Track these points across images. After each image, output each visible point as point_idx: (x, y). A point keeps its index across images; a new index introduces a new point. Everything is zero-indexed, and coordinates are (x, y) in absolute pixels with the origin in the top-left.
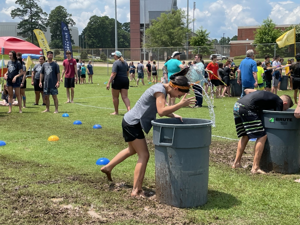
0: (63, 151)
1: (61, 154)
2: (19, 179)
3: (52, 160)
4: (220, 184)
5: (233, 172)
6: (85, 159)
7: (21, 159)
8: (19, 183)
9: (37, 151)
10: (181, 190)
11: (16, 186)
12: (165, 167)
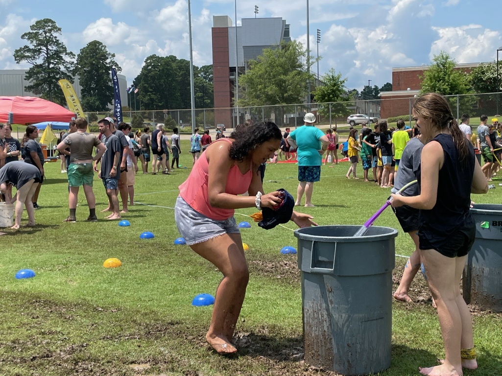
0: (133, 284)
1: (130, 289)
2: (69, 333)
3: (117, 299)
4: (405, 334)
5: (423, 313)
6: (172, 296)
7: (66, 298)
8: (72, 340)
9: (88, 285)
10: (348, 345)
11: (68, 345)
12: (321, 308)
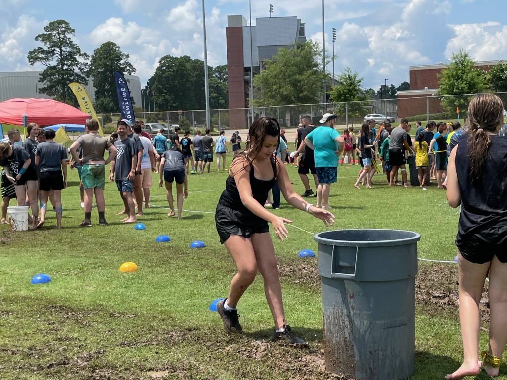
0: (150, 289)
2: (86, 339)
3: (134, 304)
6: (189, 301)
7: (82, 303)
8: (89, 347)
9: (104, 290)
10: (370, 352)
11: (84, 352)
12: (342, 314)
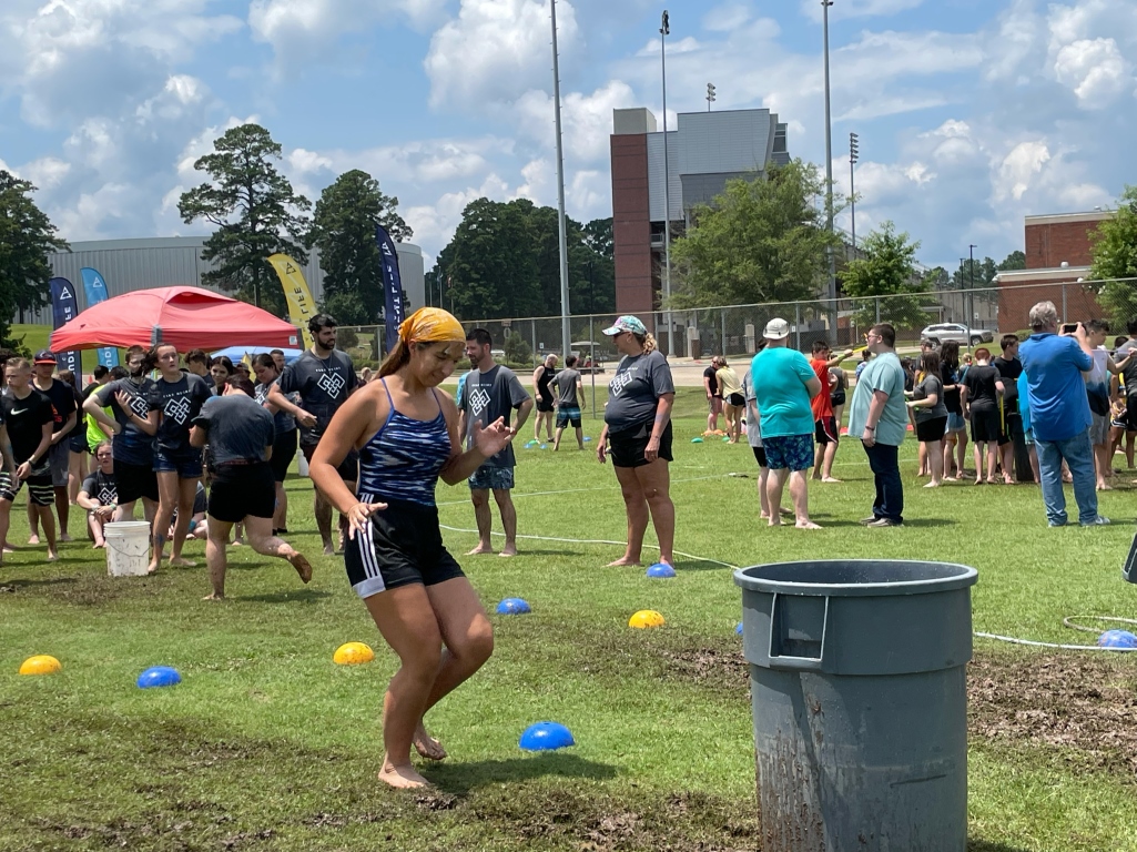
2: (236, 807)
4: (1008, 819)
5: (1057, 770)
7: (241, 731)
8: (240, 823)
10: (860, 839)
11: (229, 834)
12: (796, 751)
